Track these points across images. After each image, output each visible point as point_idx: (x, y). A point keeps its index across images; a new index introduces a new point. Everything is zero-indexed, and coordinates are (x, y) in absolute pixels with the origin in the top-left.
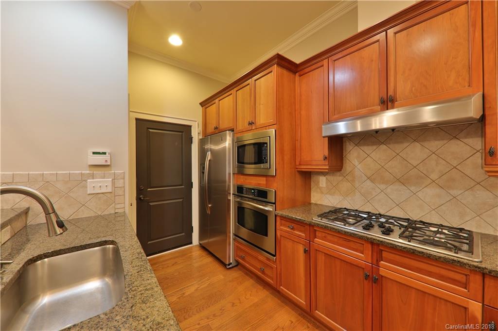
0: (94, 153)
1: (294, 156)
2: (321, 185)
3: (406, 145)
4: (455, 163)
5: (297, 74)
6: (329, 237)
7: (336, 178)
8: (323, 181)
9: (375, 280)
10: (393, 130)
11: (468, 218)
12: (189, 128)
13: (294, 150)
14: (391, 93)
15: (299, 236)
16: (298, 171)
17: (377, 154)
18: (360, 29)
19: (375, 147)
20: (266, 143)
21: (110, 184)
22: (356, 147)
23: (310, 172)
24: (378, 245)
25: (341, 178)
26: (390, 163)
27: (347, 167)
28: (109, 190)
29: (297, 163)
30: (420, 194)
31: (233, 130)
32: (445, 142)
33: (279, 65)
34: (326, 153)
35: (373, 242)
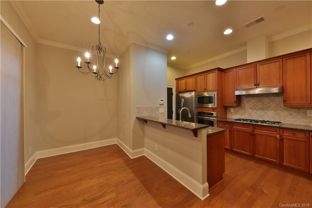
0: (161, 100)
1: (222, 101)
2: (231, 111)
3: (263, 98)
4: (278, 103)
5: (223, 72)
6: (238, 125)
7: (238, 109)
8: (232, 110)
9: (253, 135)
10: (258, 94)
11: (282, 119)
12: (172, 89)
13: (222, 99)
14: (258, 83)
15: (227, 127)
16: (224, 106)
17: (253, 101)
18: (248, 62)
19: (252, 98)
20: (213, 97)
21: (163, 110)
22: (246, 98)
23: (227, 106)
24: (254, 125)
25: (240, 109)
26: (258, 104)
27: (242, 105)
28: (163, 112)
29: (223, 103)
30: (268, 113)
31: (195, 91)
32: (275, 97)
33: (218, 70)
34: (235, 100)
35: (252, 125)
